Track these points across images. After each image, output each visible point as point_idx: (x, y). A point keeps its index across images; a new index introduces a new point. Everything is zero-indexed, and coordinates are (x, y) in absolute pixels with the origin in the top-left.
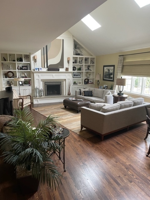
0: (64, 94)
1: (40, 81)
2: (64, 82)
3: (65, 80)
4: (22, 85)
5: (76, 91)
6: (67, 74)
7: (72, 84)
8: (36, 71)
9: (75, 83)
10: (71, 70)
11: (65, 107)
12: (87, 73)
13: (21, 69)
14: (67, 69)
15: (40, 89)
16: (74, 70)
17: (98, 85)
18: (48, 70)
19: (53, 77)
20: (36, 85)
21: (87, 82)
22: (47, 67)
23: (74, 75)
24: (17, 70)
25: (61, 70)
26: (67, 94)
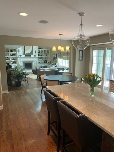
0: (34, 68)
1: (21, 61)
2: (34, 62)
3: (34, 61)
4: (12, 63)
5: (39, 66)
6: (35, 58)
7: (38, 63)
8: (19, 56)
9: (39, 63)
10: (37, 56)
11: (33, 73)
12: (46, 57)
13: (12, 56)
14: (35, 56)
15: (21, 65)
16: (38, 56)
17: (50, 63)
18: (25, 56)
19: (28, 59)
20: (19, 64)
21: (45, 62)
22: (25, 55)
23: (39, 59)
24: (10, 56)
25: (32, 56)
26: (35, 68)
